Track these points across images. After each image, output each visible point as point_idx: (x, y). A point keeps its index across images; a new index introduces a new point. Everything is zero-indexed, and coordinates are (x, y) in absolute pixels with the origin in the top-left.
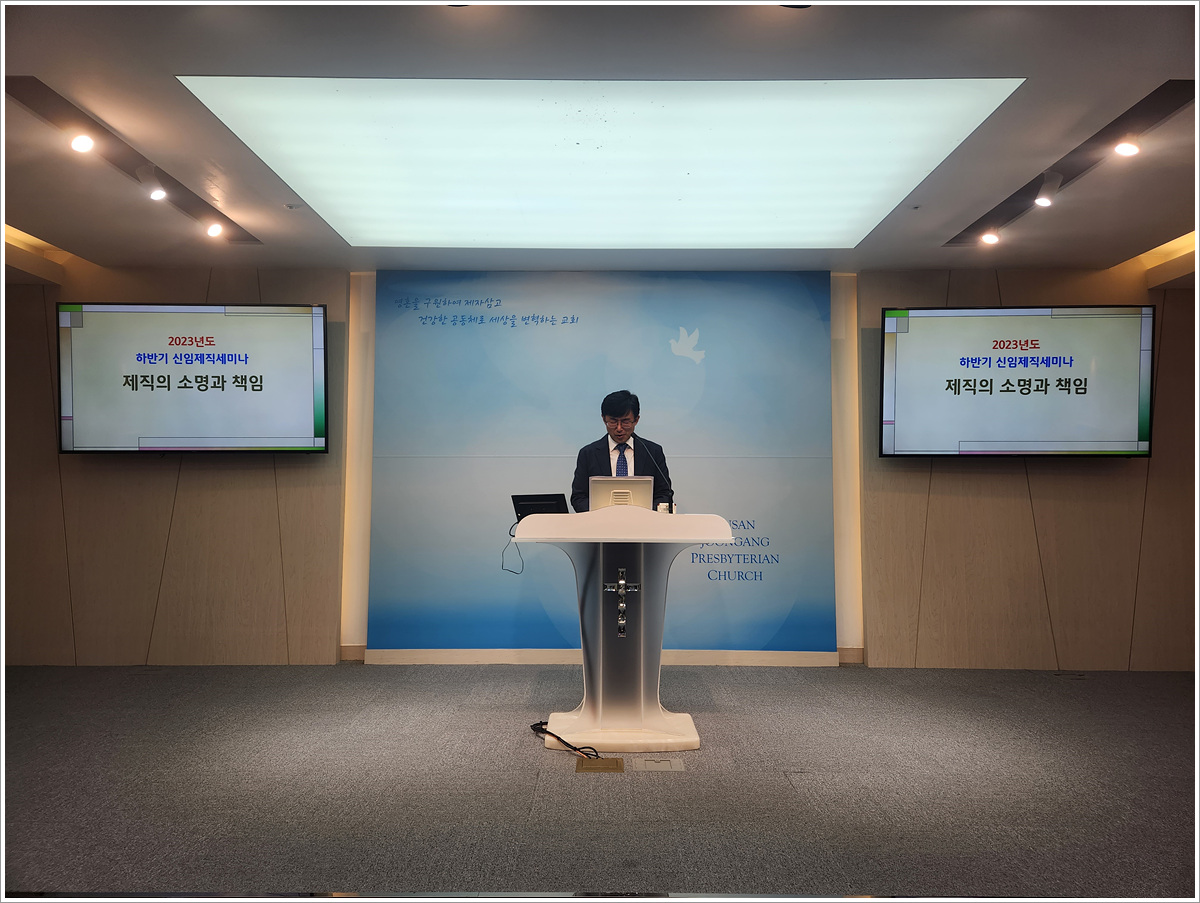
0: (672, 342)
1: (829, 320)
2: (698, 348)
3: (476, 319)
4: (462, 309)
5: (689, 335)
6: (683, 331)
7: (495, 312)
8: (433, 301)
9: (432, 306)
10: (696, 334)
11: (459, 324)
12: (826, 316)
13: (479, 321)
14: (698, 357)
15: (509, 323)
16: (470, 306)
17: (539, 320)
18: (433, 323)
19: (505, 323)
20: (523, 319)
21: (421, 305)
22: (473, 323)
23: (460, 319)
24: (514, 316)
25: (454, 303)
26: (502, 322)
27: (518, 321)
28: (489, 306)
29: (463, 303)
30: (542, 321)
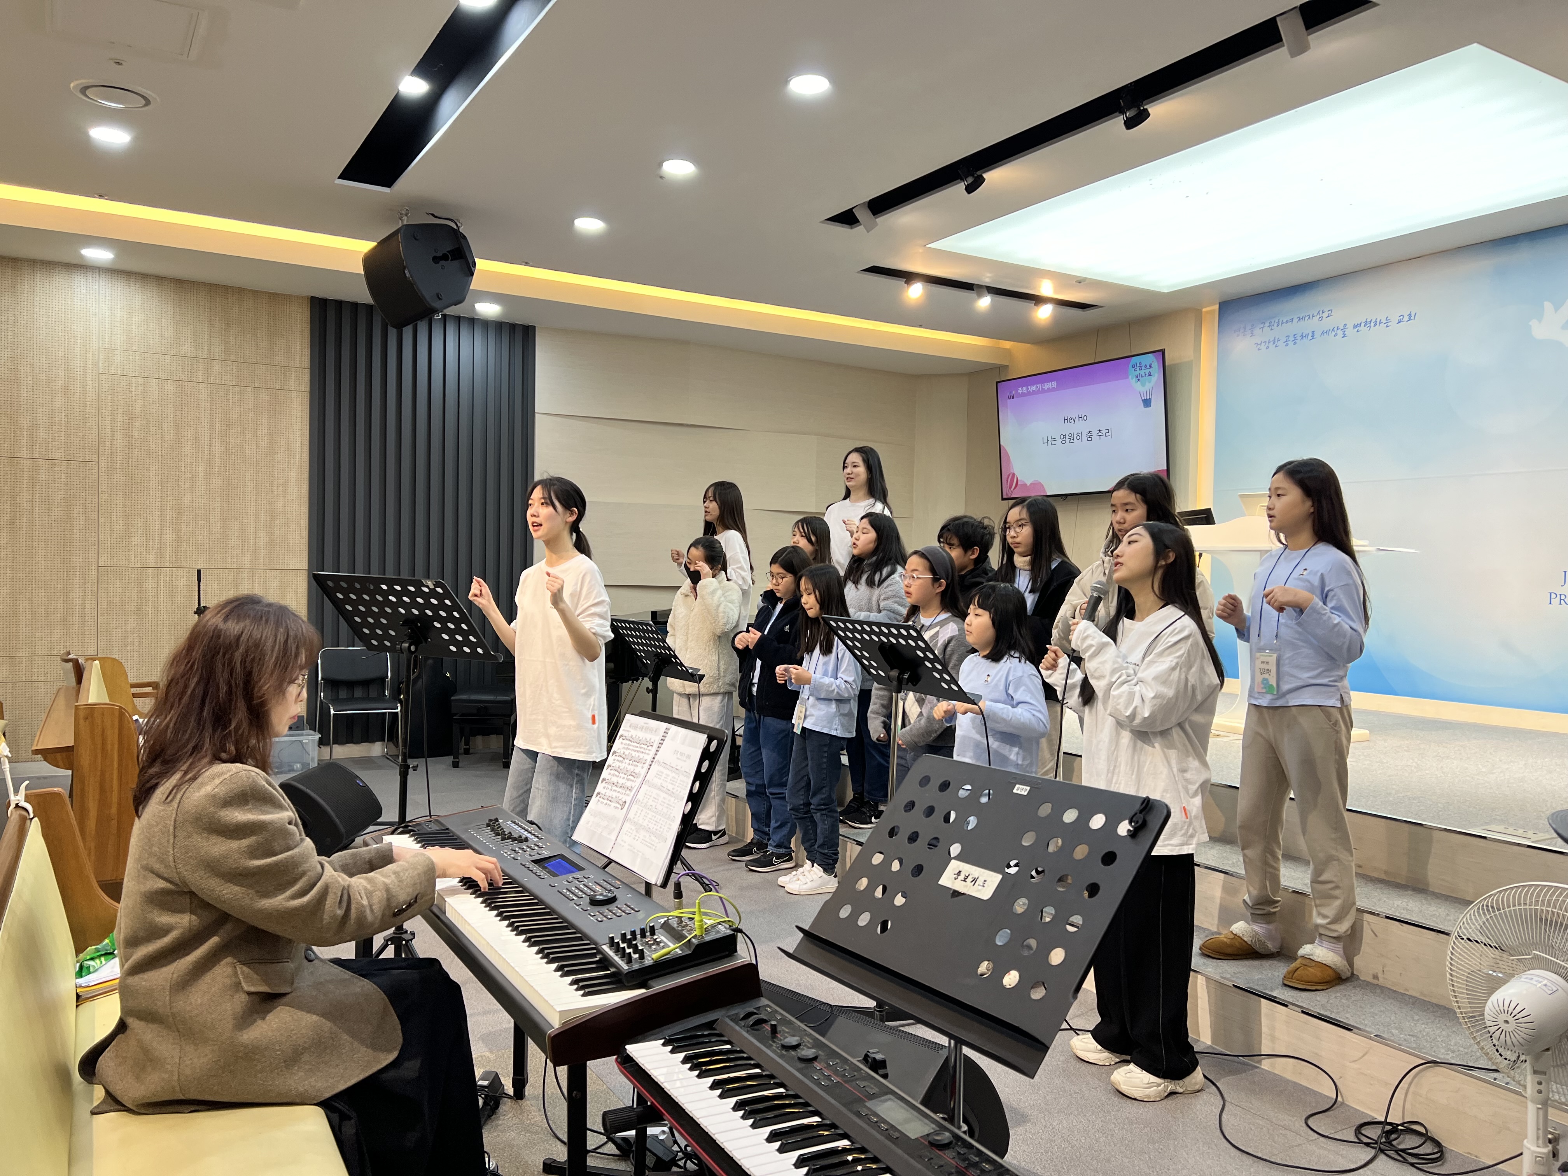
0: (1534, 324)
3: (1307, 336)
4: (1296, 327)
5: (1556, 310)
6: (1547, 304)
7: (1326, 324)
8: (1267, 324)
9: (1267, 329)
11: (1291, 344)
13: (1310, 337)
15: (1340, 333)
16: (1302, 322)
17: (1372, 324)
18: (1267, 348)
19: (1336, 335)
20: (1355, 327)
21: (1256, 331)
22: (1305, 340)
23: (1292, 338)
24: (1345, 325)
25: (1287, 322)
26: (1334, 333)
27: (1350, 331)
28: (1321, 319)
29: (1295, 320)
30: (1375, 325)
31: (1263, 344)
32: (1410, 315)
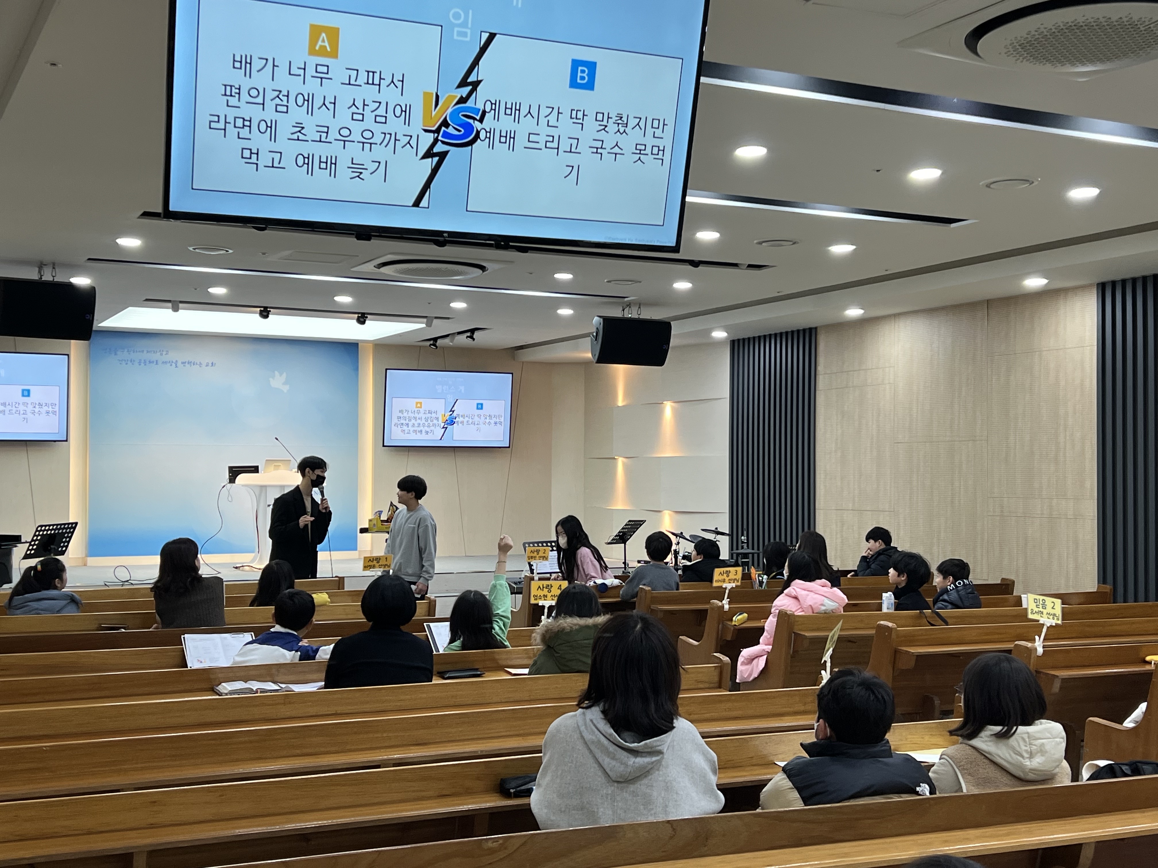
0: (271, 379)
1: (358, 370)
2: (285, 384)
3: (153, 362)
4: (144, 356)
5: (280, 375)
6: (276, 372)
7: (165, 358)
8: (126, 350)
9: (126, 353)
10: (284, 375)
11: (142, 364)
12: (356, 369)
13: (155, 363)
14: (286, 388)
15: (174, 365)
16: (149, 354)
17: (192, 364)
18: (127, 364)
19: (171, 365)
20: (183, 363)
21: (119, 353)
22: (151, 364)
23: (143, 361)
24: (177, 361)
25: (139, 352)
26: (169, 364)
27: (179, 364)
28: (162, 354)
29: (145, 352)
30: (194, 365)
31: (124, 361)
32: (212, 364)
